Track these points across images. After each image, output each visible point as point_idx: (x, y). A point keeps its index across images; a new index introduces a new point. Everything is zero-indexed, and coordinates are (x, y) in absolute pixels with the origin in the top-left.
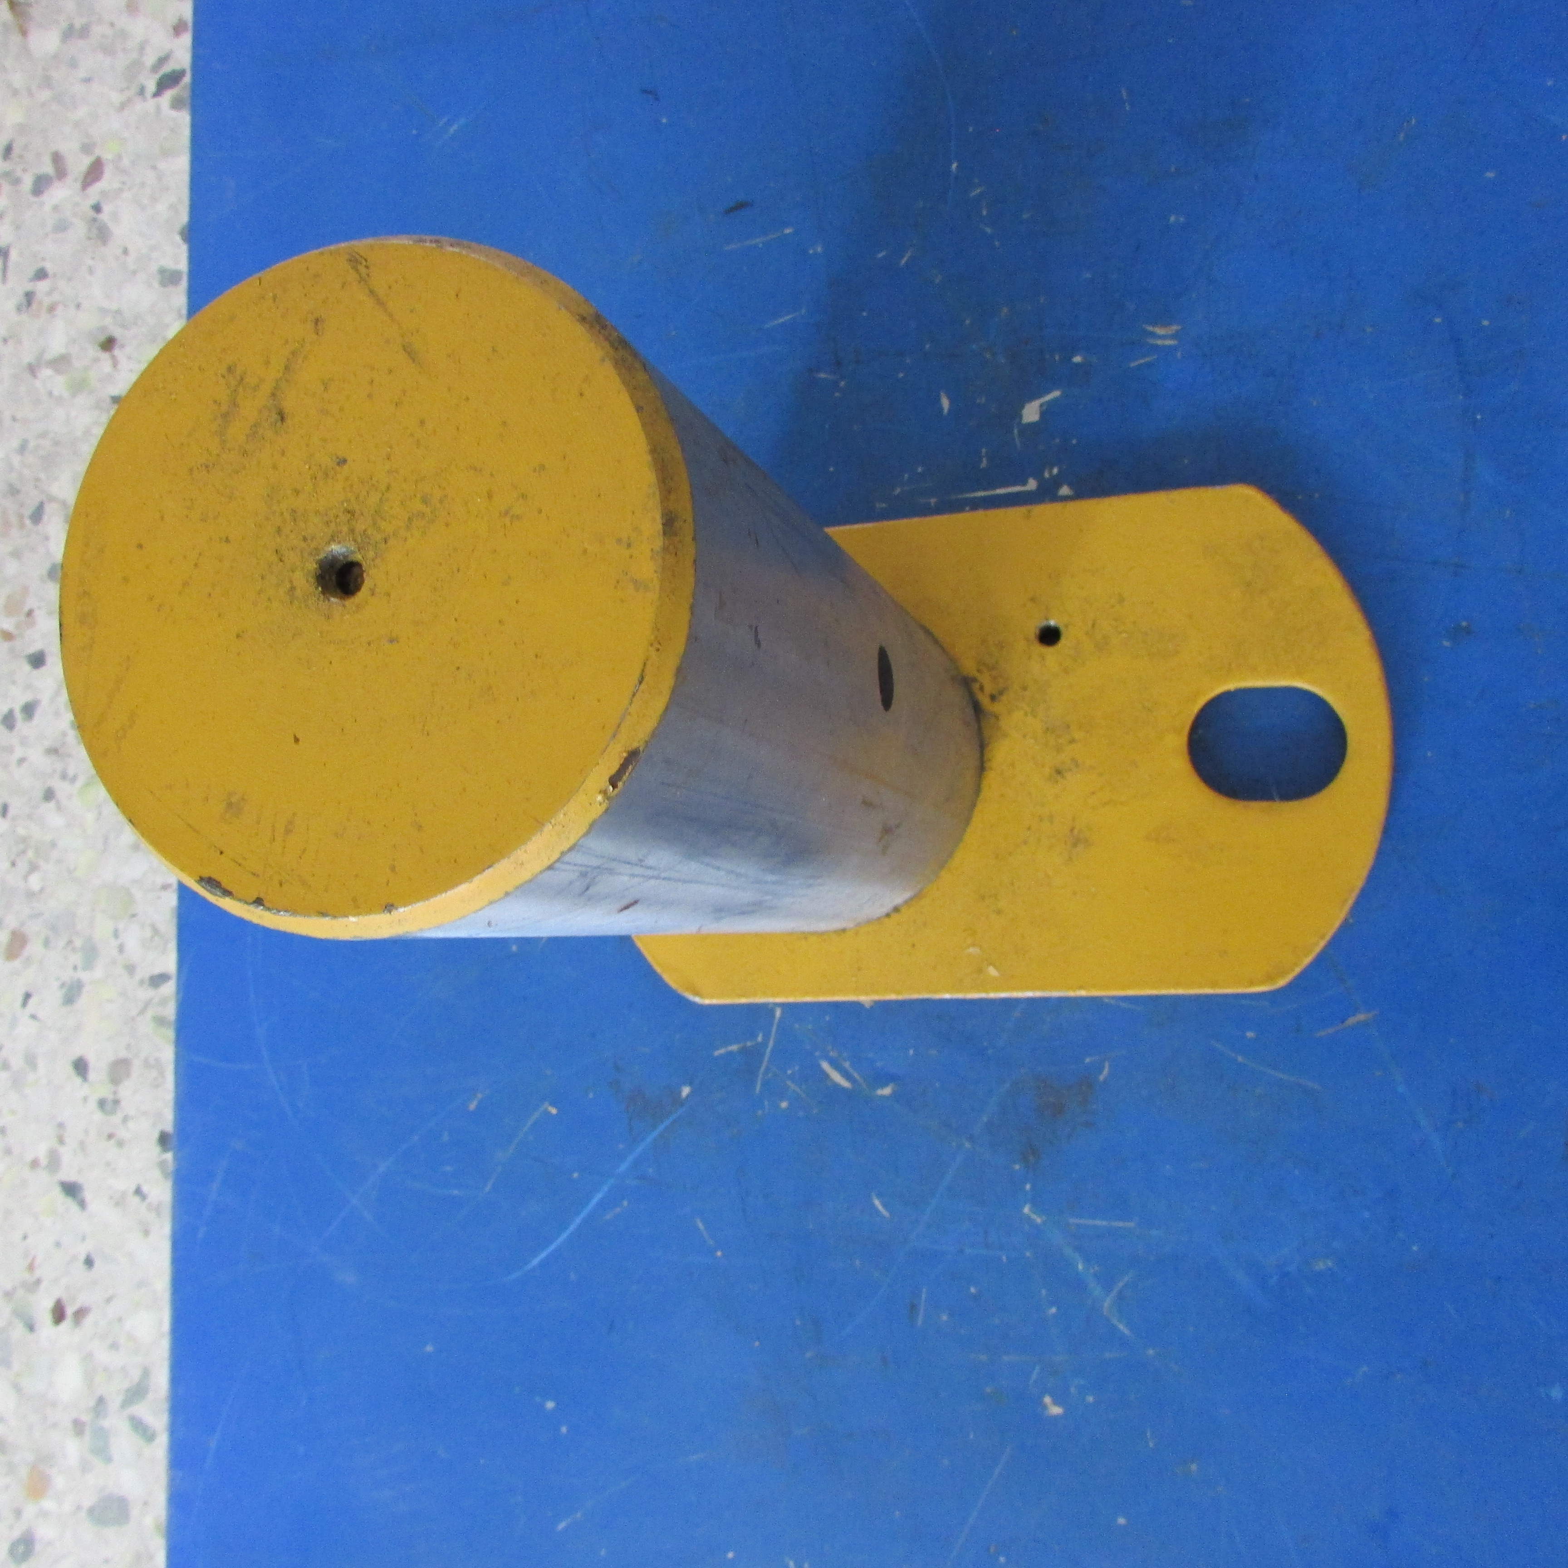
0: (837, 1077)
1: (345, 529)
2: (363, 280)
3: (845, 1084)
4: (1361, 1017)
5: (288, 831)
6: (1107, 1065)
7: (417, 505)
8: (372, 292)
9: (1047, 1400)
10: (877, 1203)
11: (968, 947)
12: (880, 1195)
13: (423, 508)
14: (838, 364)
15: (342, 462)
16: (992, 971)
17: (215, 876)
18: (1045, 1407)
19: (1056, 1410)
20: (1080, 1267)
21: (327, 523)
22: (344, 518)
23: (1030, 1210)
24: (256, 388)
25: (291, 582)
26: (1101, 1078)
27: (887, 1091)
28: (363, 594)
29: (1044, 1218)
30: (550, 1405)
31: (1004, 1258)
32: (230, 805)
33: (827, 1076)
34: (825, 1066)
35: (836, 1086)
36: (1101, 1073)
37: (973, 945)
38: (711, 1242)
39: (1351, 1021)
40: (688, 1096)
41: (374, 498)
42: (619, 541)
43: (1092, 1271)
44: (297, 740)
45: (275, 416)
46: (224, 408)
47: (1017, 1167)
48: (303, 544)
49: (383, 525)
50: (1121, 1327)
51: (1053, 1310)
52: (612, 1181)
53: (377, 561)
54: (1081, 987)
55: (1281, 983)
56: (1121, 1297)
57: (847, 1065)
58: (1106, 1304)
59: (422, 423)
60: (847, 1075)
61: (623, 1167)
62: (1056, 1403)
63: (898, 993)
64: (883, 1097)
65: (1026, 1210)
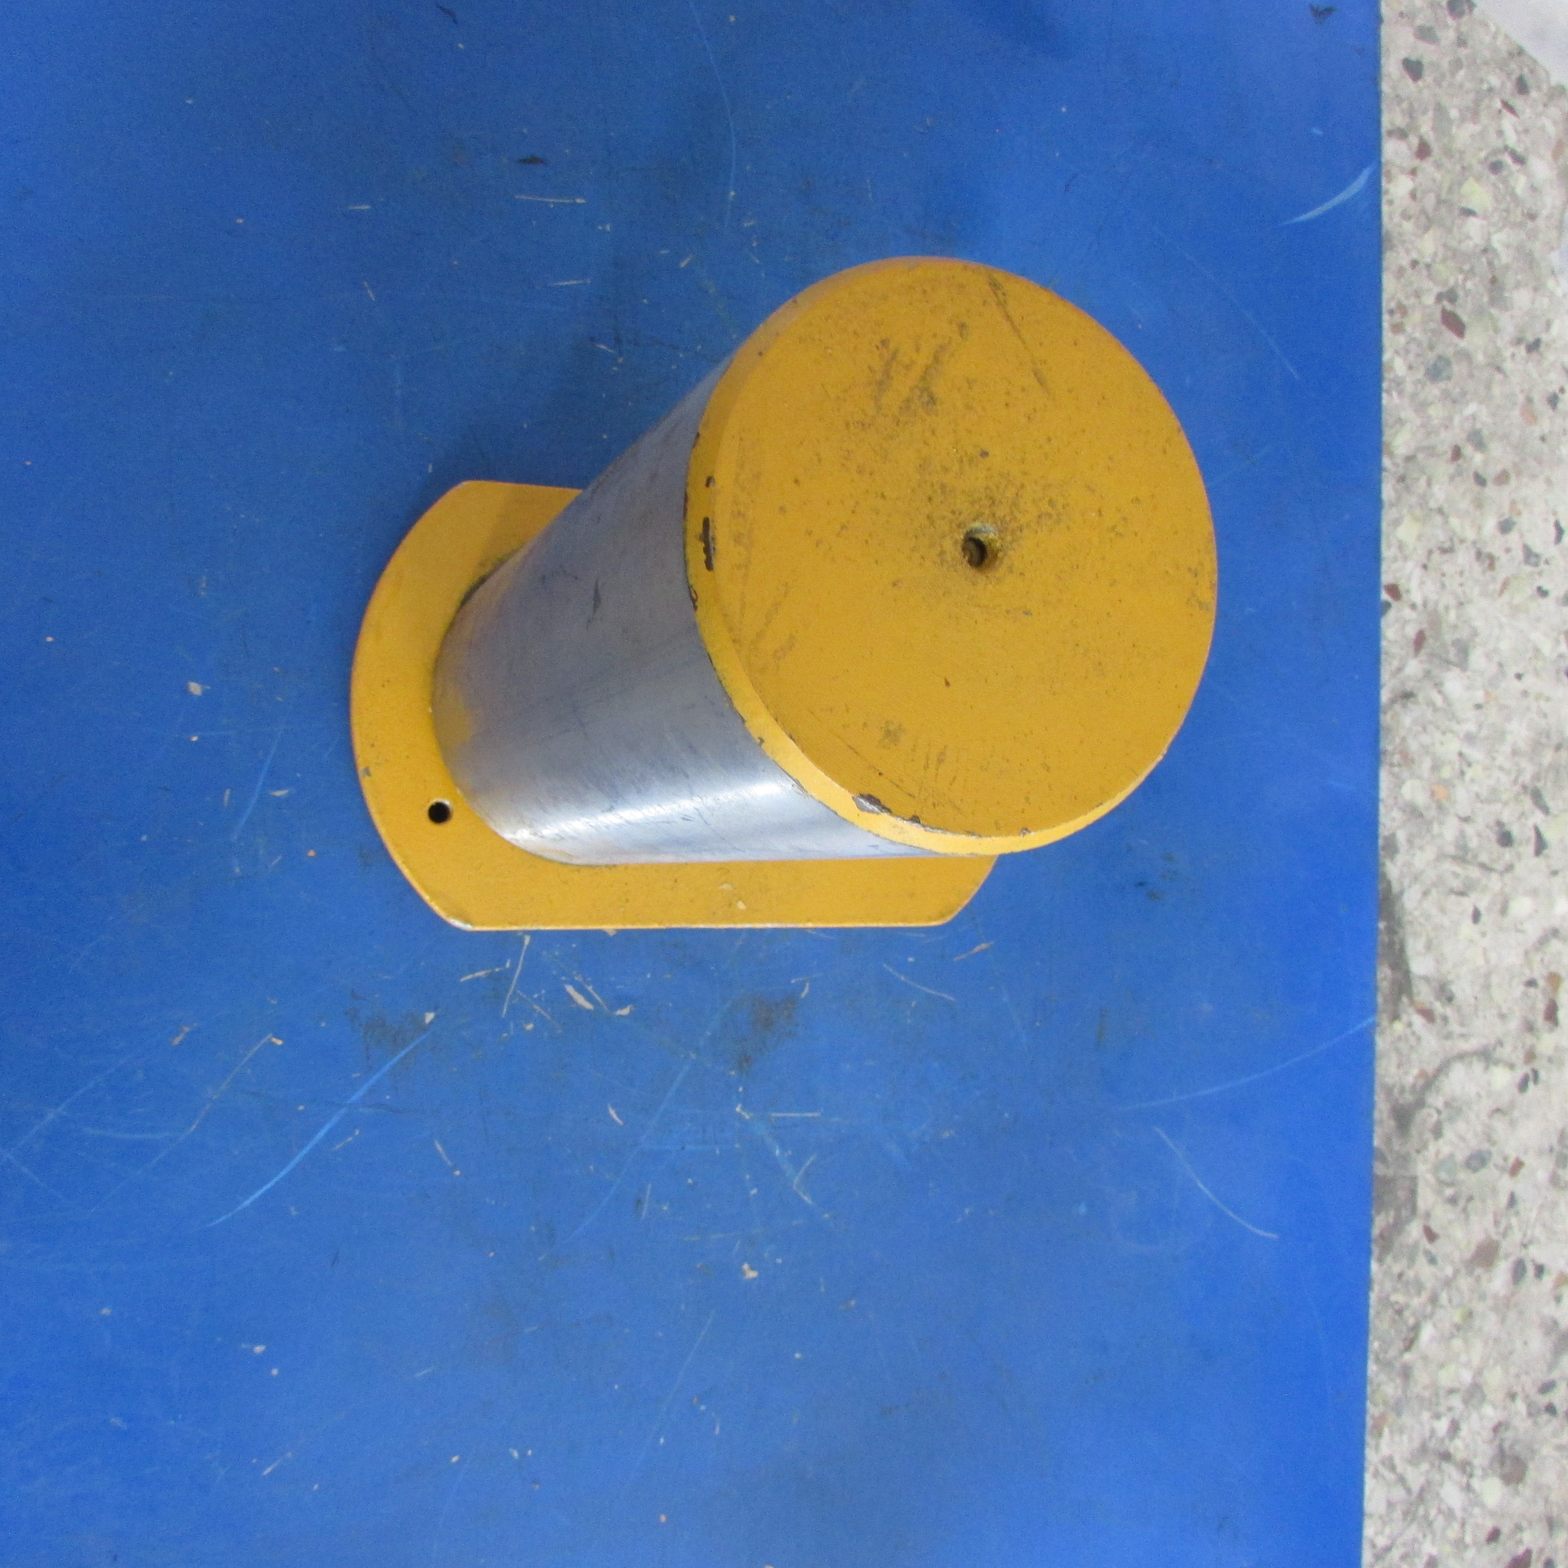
0: (581, 1000)
1: (987, 512)
2: (1002, 304)
3: (588, 1006)
4: (983, 946)
5: (940, 761)
6: (807, 984)
7: (1045, 507)
8: (1008, 318)
9: (746, 1266)
10: (612, 1112)
11: (722, 884)
12: (614, 1106)
13: (1050, 510)
14: (618, 340)
15: (984, 454)
16: (741, 906)
17: (875, 794)
18: (743, 1273)
19: (752, 1274)
20: (777, 1152)
21: (972, 503)
22: (987, 502)
23: (743, 1109)
24: (907, 367)
25: (941, 546)
26: (803, 995)
27: (625, 1011)
28: (1001, 570)
29: (752, 1114)
30: (259, 1349)
31: (718, 1152)
32: (888, 733)
33: (570, 998)
34: (570, 989)
35: (580, 1009)
36: (803, 990)
37: (726, 882)
38: (449, 1163)
39: (977, 949)
40: (431, 1022)
41: (1010, 493)
42: (1190, 570)
43: (786, 1155)
44: (947, 684)
45: (926, 398)
46: (879, 376)
47: (733, 1073)
48: (950, 516)
49: (1019, 516)
50: (806, 1198)
51: (754, 1192)
52: (343, 1111)
53: (1015, 545)
54: (809, 920)
55: (949, 918)
56: (807, 1174)
57: (590, 988)
58: (796, 1180)
59: (1049, 440)
60: (589, 998)
61: (356, 1097)
62: (752, 1268)
63: (660, 923)
64: (621, 1016)
65: (738, 1109)
